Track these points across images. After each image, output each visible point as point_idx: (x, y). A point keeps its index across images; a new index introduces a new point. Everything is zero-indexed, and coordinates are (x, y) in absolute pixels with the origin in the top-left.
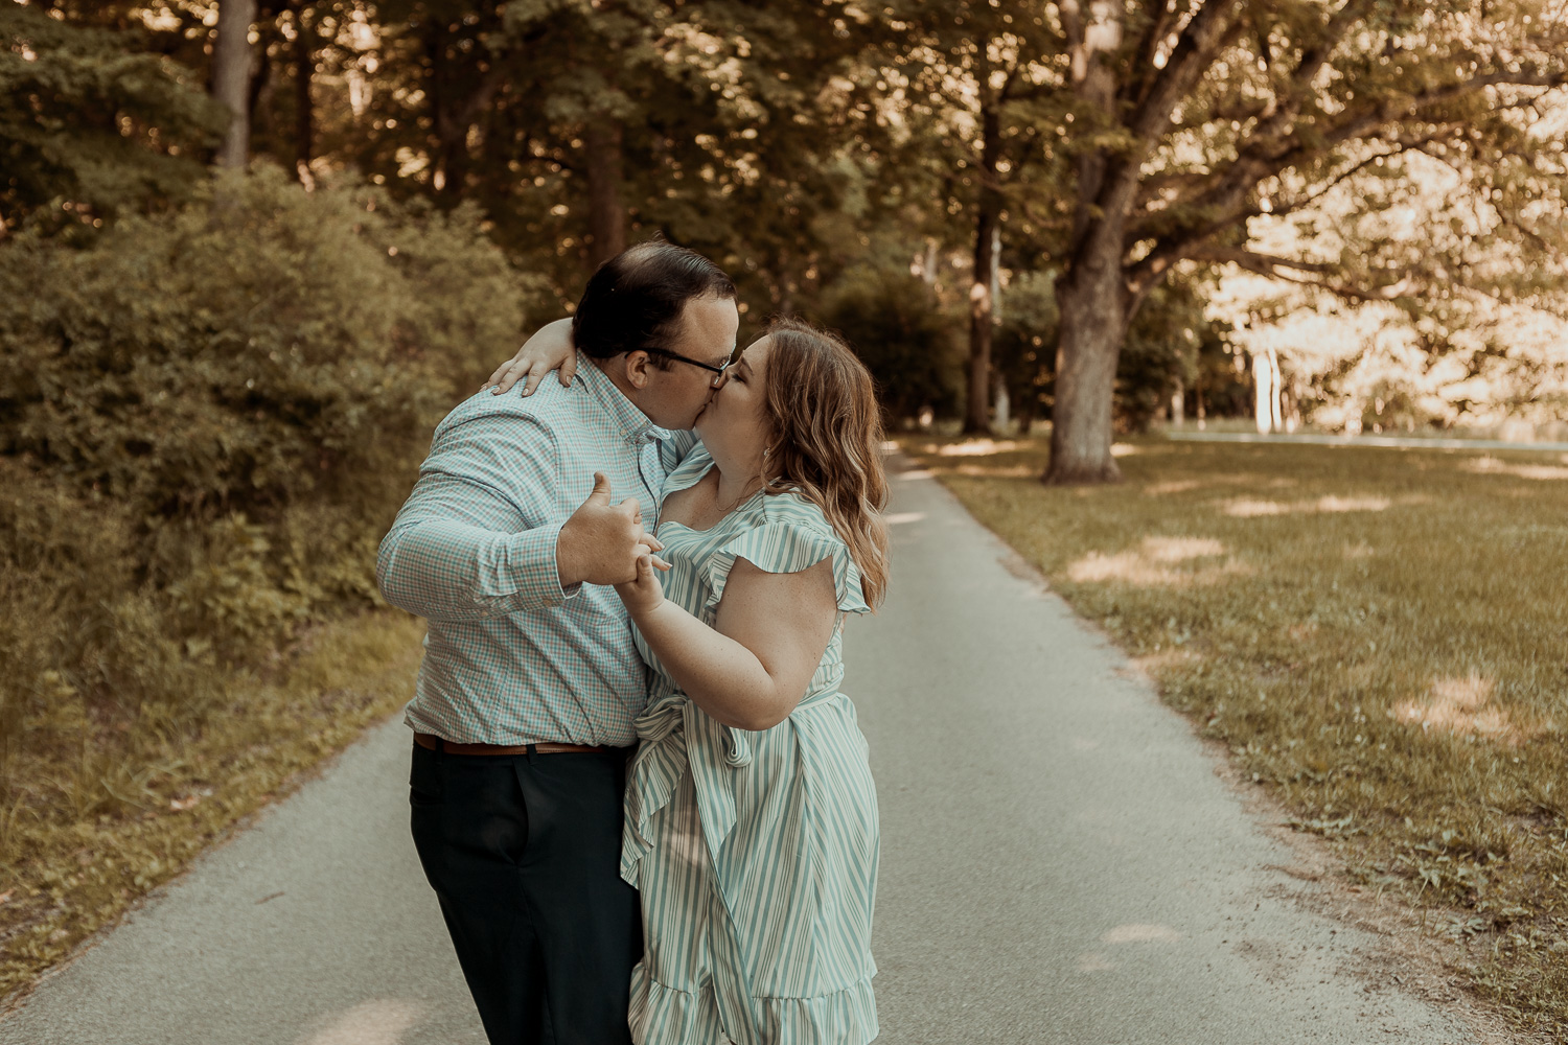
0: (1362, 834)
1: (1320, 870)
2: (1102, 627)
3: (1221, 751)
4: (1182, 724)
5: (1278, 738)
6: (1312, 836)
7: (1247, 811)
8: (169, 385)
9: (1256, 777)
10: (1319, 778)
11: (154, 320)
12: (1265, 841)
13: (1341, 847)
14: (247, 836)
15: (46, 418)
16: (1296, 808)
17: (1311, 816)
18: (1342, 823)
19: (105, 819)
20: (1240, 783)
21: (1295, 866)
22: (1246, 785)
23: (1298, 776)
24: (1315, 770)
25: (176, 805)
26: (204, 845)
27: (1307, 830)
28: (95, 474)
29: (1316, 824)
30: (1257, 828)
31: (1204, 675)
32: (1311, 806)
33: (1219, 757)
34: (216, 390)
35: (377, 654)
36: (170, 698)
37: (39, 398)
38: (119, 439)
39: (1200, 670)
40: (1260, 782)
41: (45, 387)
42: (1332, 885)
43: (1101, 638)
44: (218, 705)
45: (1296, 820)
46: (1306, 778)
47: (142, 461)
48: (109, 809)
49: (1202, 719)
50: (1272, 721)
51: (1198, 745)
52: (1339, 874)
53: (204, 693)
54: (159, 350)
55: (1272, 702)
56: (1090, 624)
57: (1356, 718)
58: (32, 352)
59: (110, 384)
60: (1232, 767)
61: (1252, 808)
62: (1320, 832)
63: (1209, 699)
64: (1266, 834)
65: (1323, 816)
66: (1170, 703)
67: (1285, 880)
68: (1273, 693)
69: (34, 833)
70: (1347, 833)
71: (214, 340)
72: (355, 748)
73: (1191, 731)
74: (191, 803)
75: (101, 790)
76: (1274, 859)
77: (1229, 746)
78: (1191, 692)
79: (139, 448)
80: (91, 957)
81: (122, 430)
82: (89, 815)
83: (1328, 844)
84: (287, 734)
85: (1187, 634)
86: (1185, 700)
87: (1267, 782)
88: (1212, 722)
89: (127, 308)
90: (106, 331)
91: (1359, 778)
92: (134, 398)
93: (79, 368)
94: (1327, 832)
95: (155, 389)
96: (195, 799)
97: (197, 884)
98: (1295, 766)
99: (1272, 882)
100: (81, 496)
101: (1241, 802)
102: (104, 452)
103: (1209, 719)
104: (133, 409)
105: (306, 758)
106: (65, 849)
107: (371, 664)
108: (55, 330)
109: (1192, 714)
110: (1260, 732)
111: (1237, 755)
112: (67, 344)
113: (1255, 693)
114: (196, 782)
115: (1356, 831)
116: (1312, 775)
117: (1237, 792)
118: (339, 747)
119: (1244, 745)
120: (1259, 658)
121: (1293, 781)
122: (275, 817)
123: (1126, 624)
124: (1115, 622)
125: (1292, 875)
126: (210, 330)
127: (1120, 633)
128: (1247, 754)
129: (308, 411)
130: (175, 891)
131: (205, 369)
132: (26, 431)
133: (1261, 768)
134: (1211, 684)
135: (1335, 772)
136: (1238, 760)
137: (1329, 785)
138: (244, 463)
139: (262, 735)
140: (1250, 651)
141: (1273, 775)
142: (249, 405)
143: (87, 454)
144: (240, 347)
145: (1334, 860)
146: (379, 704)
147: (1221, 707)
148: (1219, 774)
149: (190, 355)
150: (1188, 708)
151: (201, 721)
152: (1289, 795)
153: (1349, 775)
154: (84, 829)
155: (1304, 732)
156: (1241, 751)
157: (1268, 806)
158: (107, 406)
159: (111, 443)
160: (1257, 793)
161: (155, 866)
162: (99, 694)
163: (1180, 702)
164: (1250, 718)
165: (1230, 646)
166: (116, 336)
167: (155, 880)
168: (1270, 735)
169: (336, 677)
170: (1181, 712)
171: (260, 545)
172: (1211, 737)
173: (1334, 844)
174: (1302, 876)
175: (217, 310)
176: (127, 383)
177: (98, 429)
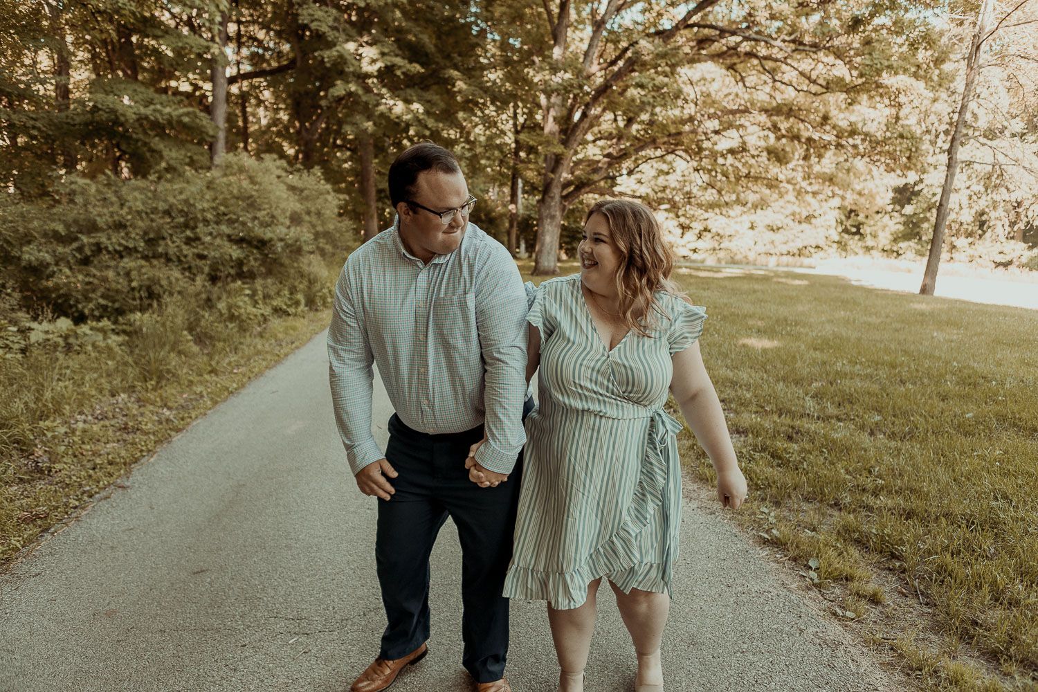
8: (211, 234)
11: (203, 210)
14: (262, 378)
15: (167, 245)
19: (213, 374)
25: (235, 371)
28: (186, 266)
34: (229, 236)
35: (294, 329)
36: (225, 341)
37: (164, 238)
38: (194, 254)
41: (166, 235)
44: (241, 343)
47: (203, 262)
48: (213, 371)
53: (236, 339)
54: (206, 222)
58: (161, 221)
59: (188, 233)
69: (191, 378)
71: (226, 218)
72: (292, 355)
74: (240, 371)
75: (210, 365)
79: (201, 257)
80: (222, 407)
81: (196, 251)
82: (208, 373)
84: (267, 352)
89: (193, 205)
90: (186, 214)
92: (198, 239)
93: (177, 227)
95: (206, 235)
96: (243, 369)
97: (249, 389)
100: (183, 274)
102: (189, 258)
104: (198, 242)
105: (276, 358)
106: (201, 383)
107: (292, 332)
108: (167, 213)
112: (173, 218)
114: (239, 365)
118: (286, 355)
122: (270, 373)
126: (225, 214)
129: (262, 244)
130: (244, 391)
131: (224, 228)
132: (160, 250)
138: (240, 263)
139: (258, 353)
142: (239, 241)
143: (183, 259)
144: (237, 220)
146: (297, 344)
149: (217, 223)
151: (236, 349)
154: (207, 377)
158: (189, 241)
159: (191, 255)
161: (235, 385)
162: (199, 340)
166: (191, 216)
167: (236, 389)
169: (280, 336)
171: (248, 292)
175: (226, 207)
176: (195, 233)
177: (186, 250)
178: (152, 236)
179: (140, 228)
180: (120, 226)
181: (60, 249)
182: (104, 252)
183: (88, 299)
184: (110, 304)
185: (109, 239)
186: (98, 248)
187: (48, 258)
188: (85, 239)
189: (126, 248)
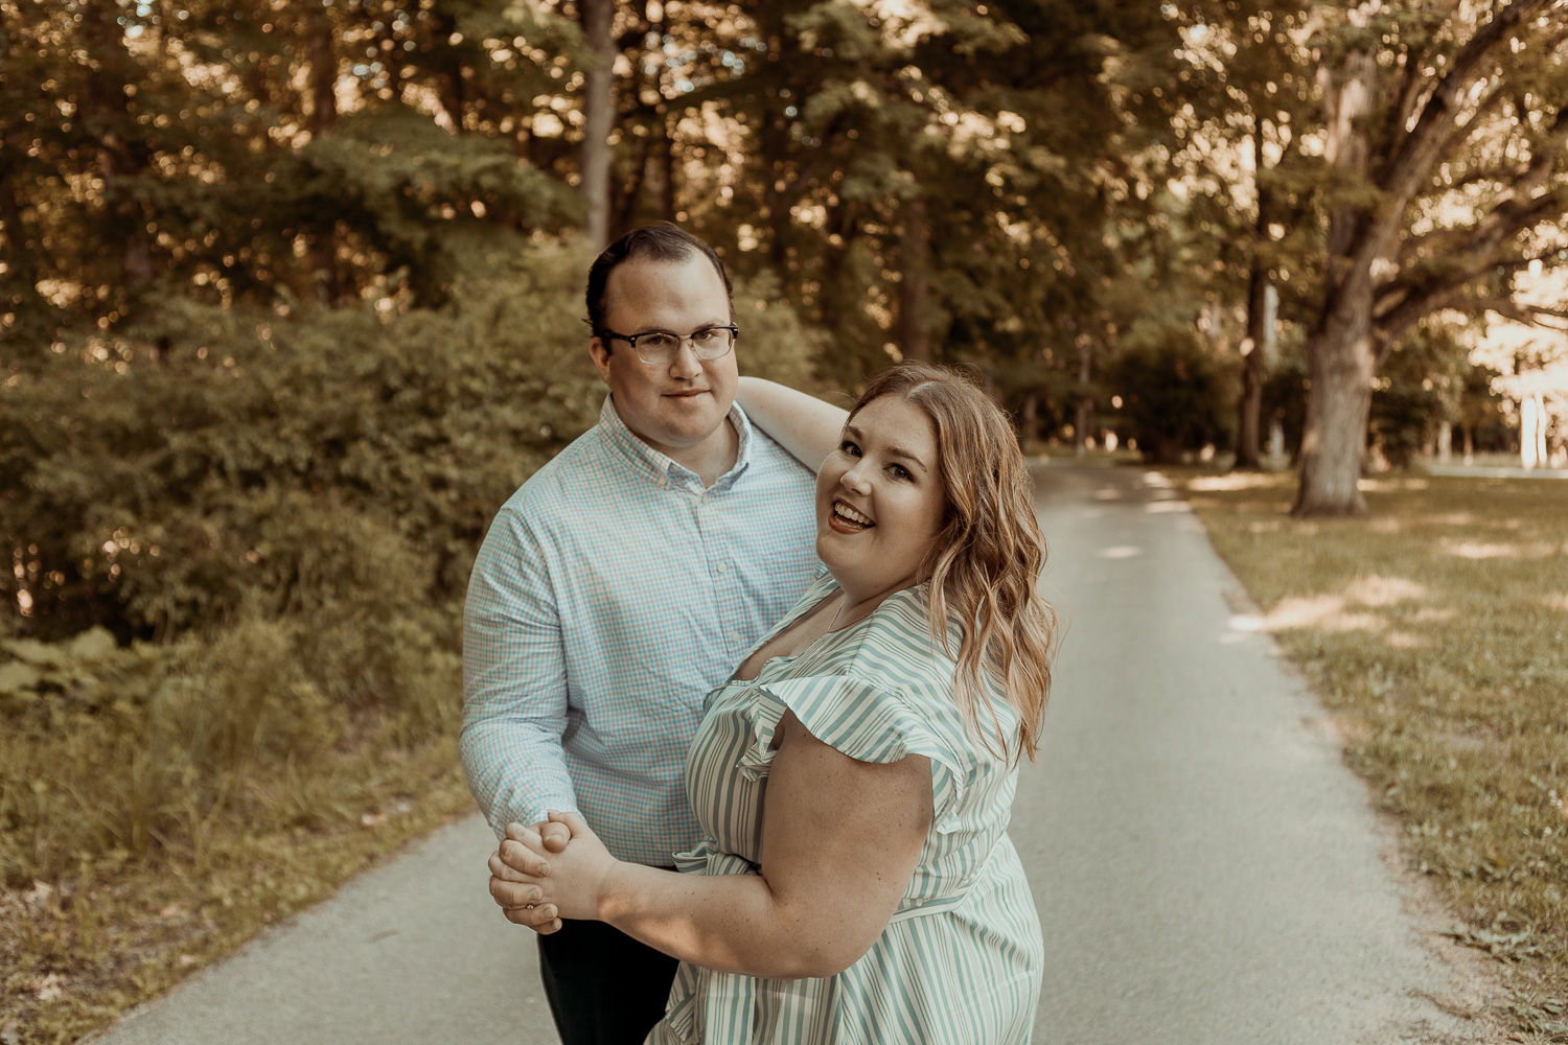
0: (1538, 956)
1: (1476, 1003)
2: (1303, 671)
3: (1395, 828)
4: (1360, 790)
5: (1459, 818)
6: (1476, 952)
7: (1405, 911)
8: (476, 428)
9: (1424, 867)
10: (1498, 875)
11: (471, 372)
12: (1419, 955)
13: (1509, 972)
15: (363, 455)
16: (1465, 910)
17: (1482, 924)
18: (1515, 939)
19: (300, 832)
20: (1409, 870)
21: (1448, 995)
22: (1413, 875)
23: (1473, 870)
24: (1494, 865)
25: (368, 820)
26: (363, 868)
27: (1475, 943)
29: (1485, 936)
30: (1414, 935)
31: (1398, 732)
32: (1481, 912)
33: (1389, 836)
34: (515, 433)
37: (358, 438)
38: (426, 475)
39: (1392, 726)
40: (1430, 873)
42: (1488, 1028)
43: (1300, 682)
45: (1462, 929)
46: (1483, 875)
47: (442, 494)
48: (303, 822)
49: (1382, 785)
50: (1457, 795)
51: (1370, 819)
52: (1500, 1013)
54: (473, 400)
55: (1460, 774)
56: (1293, 667)
57: (1553, 801)
58: (353, 397)
59: (425, 428)
60: (1402, 850)
61: (1413, 907)
62: (1488, 948)
63: (1393, 762)
64: (1422, 945)
65: (1496, 926)
66: (1351, 765)
67: (1432, 1014)
68: (1465, 761)
70: (1520, 953)
71: (522, 387)
73: (1366, 800)
74: (383, 818)
75: (296, 805)
76: (1425, 983)
77: (1405, 824)
78: (1376, 753)
79: (439, 483)
81: (430, 467)
82: (285, 827)
83: (1494, 965)
85: (1389, 684)
86: (1368, 762)
87: (1437, 873)
88: (1392, 792)
89: (443, 362)
90: (426, 380)
91: (1547, 878)
92: (442, 440)
94: (1496, 949)
95: (463, 431)
96: (388, 814)
98: (1471, 858)
99: (1415, 1016)
100: (392, 524)
101: (1404, 899)
102: (412, 486)
103: (1390, 786)
104: (443, 448)
108: (375, 379)
109: (1374, 780)
110: (1442, 808)
111: (1410, 835)
112: (388, 392)
113: (1445, 758)
114: (401, 795)
115: (1532, 950)
116: (1489, 869)
117: (1400, 883)
119: (1420, 824)
120: (1461, 716)
121: (1467, 875)
123: (1327, 669)
124: (1315, 666)
125: (1440, 1007)
126: (520, 379)
127: (1319, 679)
128: (1422, 835)
131: (509, 415)
132: (346, 467)
133: (1434, 856)
134: (1401, 745)
135: (1518, 869)
136: (1408, 842)
137: (1508, 884)
140: (1450, 708)
141: (1444, 866)
144: (543, 394)
145: (1499, 989)
147: (1403, 774)
148: (1384, 858)
149: (501, 401)
150: (1369, 772)
152: (1458, 892)
153: (1533, 872)
154: (271, 842)
155: (1489, 814)
156: (1416, 830)
157: (1432, 906)
158: (421, 446)
159: (419, 478)
160: (1423, 888)
163: (1362, 764)
164: (1433, 790)
165: (1431, 701)
166: (433, 385)
167: (296, 906)
168: (1450, 814)
170: (1360, 775)
172: (1386, 810)
173: (1503, 967)
174: (1452, 1011)
175: (526, 360)
176: (438, 429)
177: (411, 465)
178: (331, 432)
179: (306, 415)
180: (265, 411)
181: (121, 466)
182: (213, 473)
183: (160, 587)
184: (203, 597)
185: (233, 443)
186: (206, 463)
187: (84, 486)
188: (178, 441)
189: (269, 463)
